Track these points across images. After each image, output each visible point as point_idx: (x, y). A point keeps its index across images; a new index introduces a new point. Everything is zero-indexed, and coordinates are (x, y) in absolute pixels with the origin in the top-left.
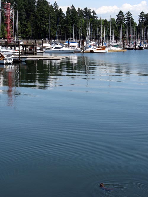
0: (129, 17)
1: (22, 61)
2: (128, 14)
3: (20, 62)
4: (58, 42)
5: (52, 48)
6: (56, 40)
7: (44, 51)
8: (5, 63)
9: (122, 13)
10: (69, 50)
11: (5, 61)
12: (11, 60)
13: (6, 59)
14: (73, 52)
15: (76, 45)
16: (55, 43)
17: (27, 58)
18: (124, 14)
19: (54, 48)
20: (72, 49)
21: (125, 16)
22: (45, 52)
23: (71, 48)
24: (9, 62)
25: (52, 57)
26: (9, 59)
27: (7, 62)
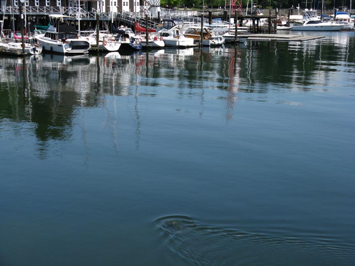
1: (240, 41)
3: (237, 43)
4: (314, 13)
5: (304, 22)
6: (311, 10)
7: (291, 27)
8: (211, 44)
10: (332, 26)
11: (211, 42)
12: (221, 39)
13: (213, 39)
14: (339, 29)
15: (346, 18)
16: (310, 14)
17: (249, 38)
19: (306, 22)
20: (338, 25)
22: (292, 29)
23: (337, 23)
24: (217, 42)
25: (294, 37)
26: (217, 39)
27: (213, 43)
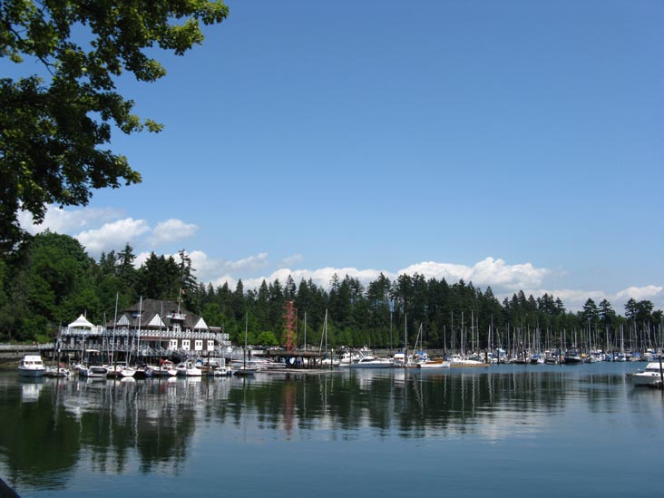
0: (607, 309)
2: (605, 303)
9: (593, 302)
18: (597, 304)
21: (598, 307)
